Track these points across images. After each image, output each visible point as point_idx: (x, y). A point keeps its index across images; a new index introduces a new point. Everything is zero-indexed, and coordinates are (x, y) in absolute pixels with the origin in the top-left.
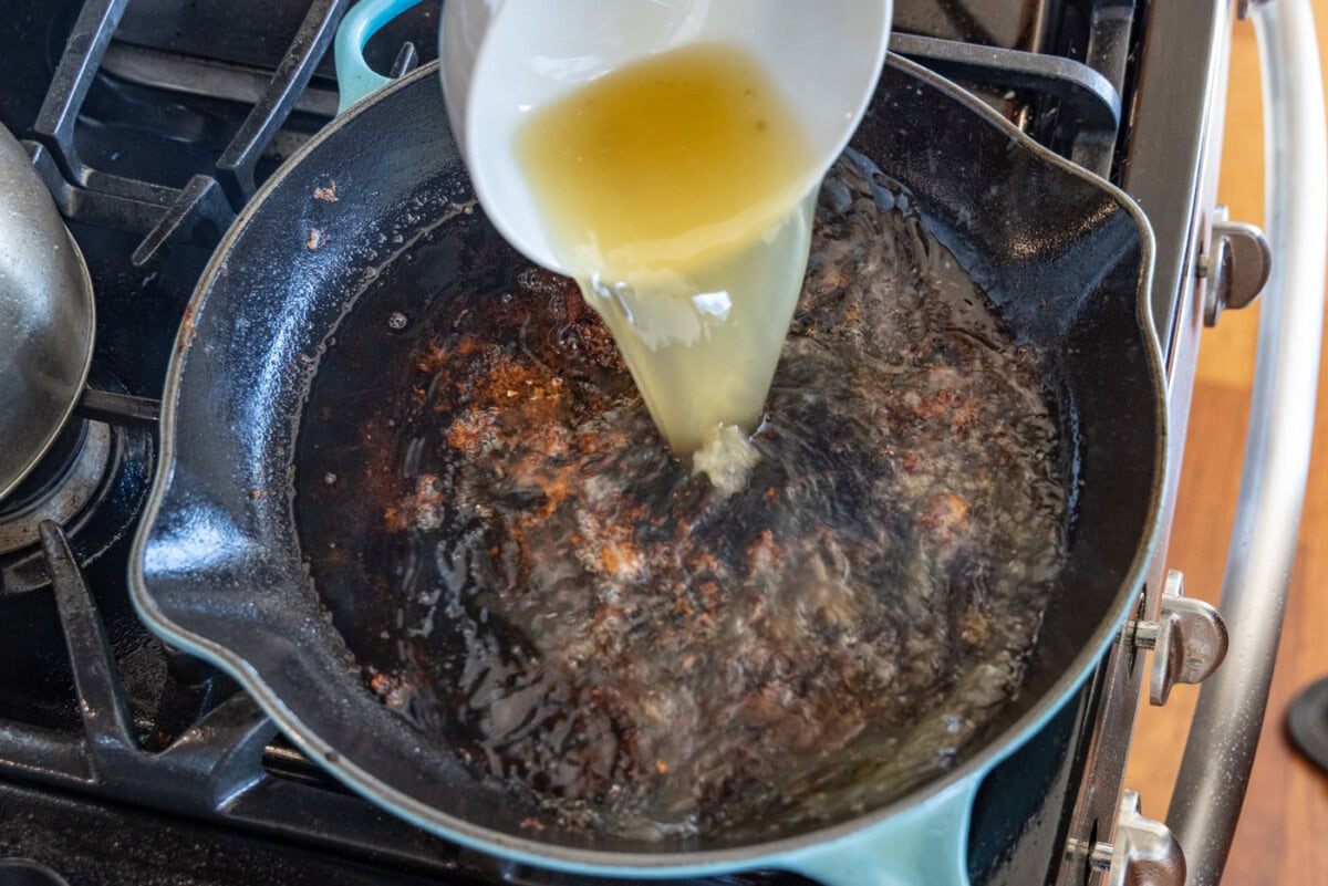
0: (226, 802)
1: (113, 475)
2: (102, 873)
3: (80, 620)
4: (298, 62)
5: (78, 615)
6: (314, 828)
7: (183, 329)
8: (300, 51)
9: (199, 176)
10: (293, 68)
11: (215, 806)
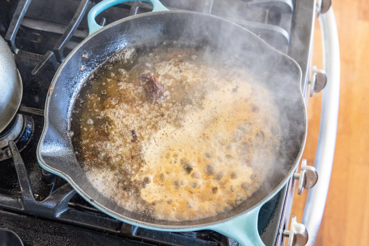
0: (58, 215)
1: (24, 130)
2: (25, 233)
3: (20, 166)
4: (75, 22)
5: (20, 165)
6: (82, 222)
7: (50, 90)
8: (75, 19)
9: (49, 51)
10: (73, 24)
11: (56, 216)
